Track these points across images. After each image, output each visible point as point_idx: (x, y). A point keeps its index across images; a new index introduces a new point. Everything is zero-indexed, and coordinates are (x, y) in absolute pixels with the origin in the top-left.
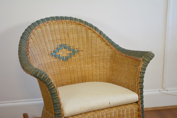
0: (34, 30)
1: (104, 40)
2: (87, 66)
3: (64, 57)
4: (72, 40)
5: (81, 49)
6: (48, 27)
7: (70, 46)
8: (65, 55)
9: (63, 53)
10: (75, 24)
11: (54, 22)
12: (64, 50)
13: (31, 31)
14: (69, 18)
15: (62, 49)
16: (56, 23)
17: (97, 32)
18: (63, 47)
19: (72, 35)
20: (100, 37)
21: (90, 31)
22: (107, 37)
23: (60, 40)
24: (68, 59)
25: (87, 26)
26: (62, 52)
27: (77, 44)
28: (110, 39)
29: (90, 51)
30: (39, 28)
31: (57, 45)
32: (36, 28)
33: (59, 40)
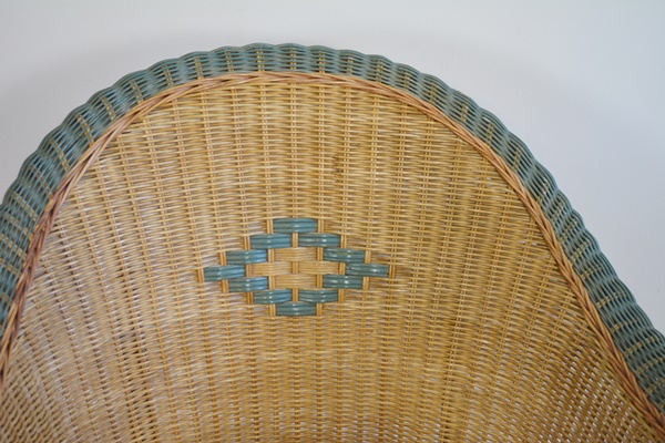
0: (118, 126)
1: (547, 236)
2: (417, 364)
3: (296, 294)
4: (358, 199)
5: (404, 263)
6: (220, 107)
7: (339, 236)
8: (298, 282)
9: (294, 269)
10: (391, 106)
11: (263, 78)
12: (300, 253)
13: (98, 126)
14: (367, 66)
15: (291, 244)
16: (278, 88)
17: (515, 179)
18: (295, 236)
19: (360, 172)
20: (527, 210)
21: (473, 163)
22: (574, 215)
23: (282, 194)
24: (314, 305)
25: (461, 129)
26: (284, 264)
27: (384, 230)
28: (586, 236)
29: (453, 283)
30: (160, 114)
31: (257, 218)
32: (135, 109)
33: (275, 189)
